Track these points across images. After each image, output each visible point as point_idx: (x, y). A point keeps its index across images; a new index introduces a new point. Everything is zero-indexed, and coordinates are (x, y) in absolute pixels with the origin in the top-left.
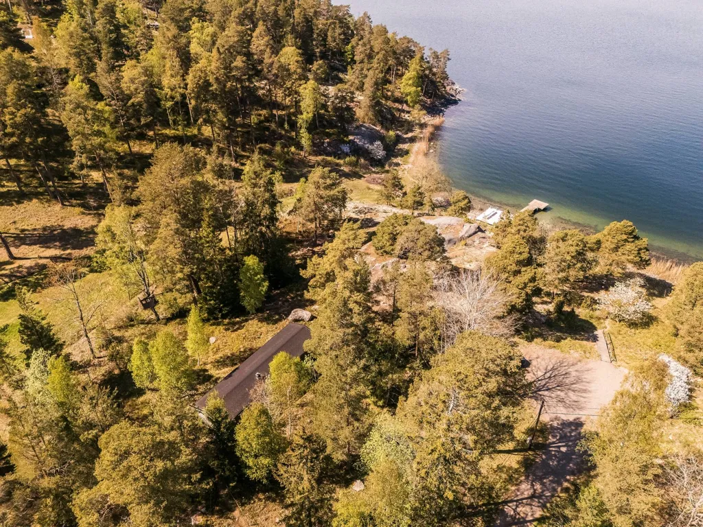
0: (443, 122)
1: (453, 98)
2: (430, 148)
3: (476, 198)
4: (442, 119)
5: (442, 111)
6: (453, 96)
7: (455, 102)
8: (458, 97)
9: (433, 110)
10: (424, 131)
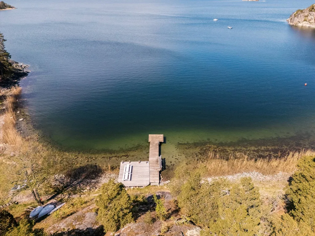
0: (21, 91)
1: (22, 72)
2: (17, 117)
3: (97, 155)
4: (19, 89)
5: (15, 83)
6: (21, 70)
7: (25, 74)
8: (25, 71)
9: (8, 83)
10: (5, 102)
